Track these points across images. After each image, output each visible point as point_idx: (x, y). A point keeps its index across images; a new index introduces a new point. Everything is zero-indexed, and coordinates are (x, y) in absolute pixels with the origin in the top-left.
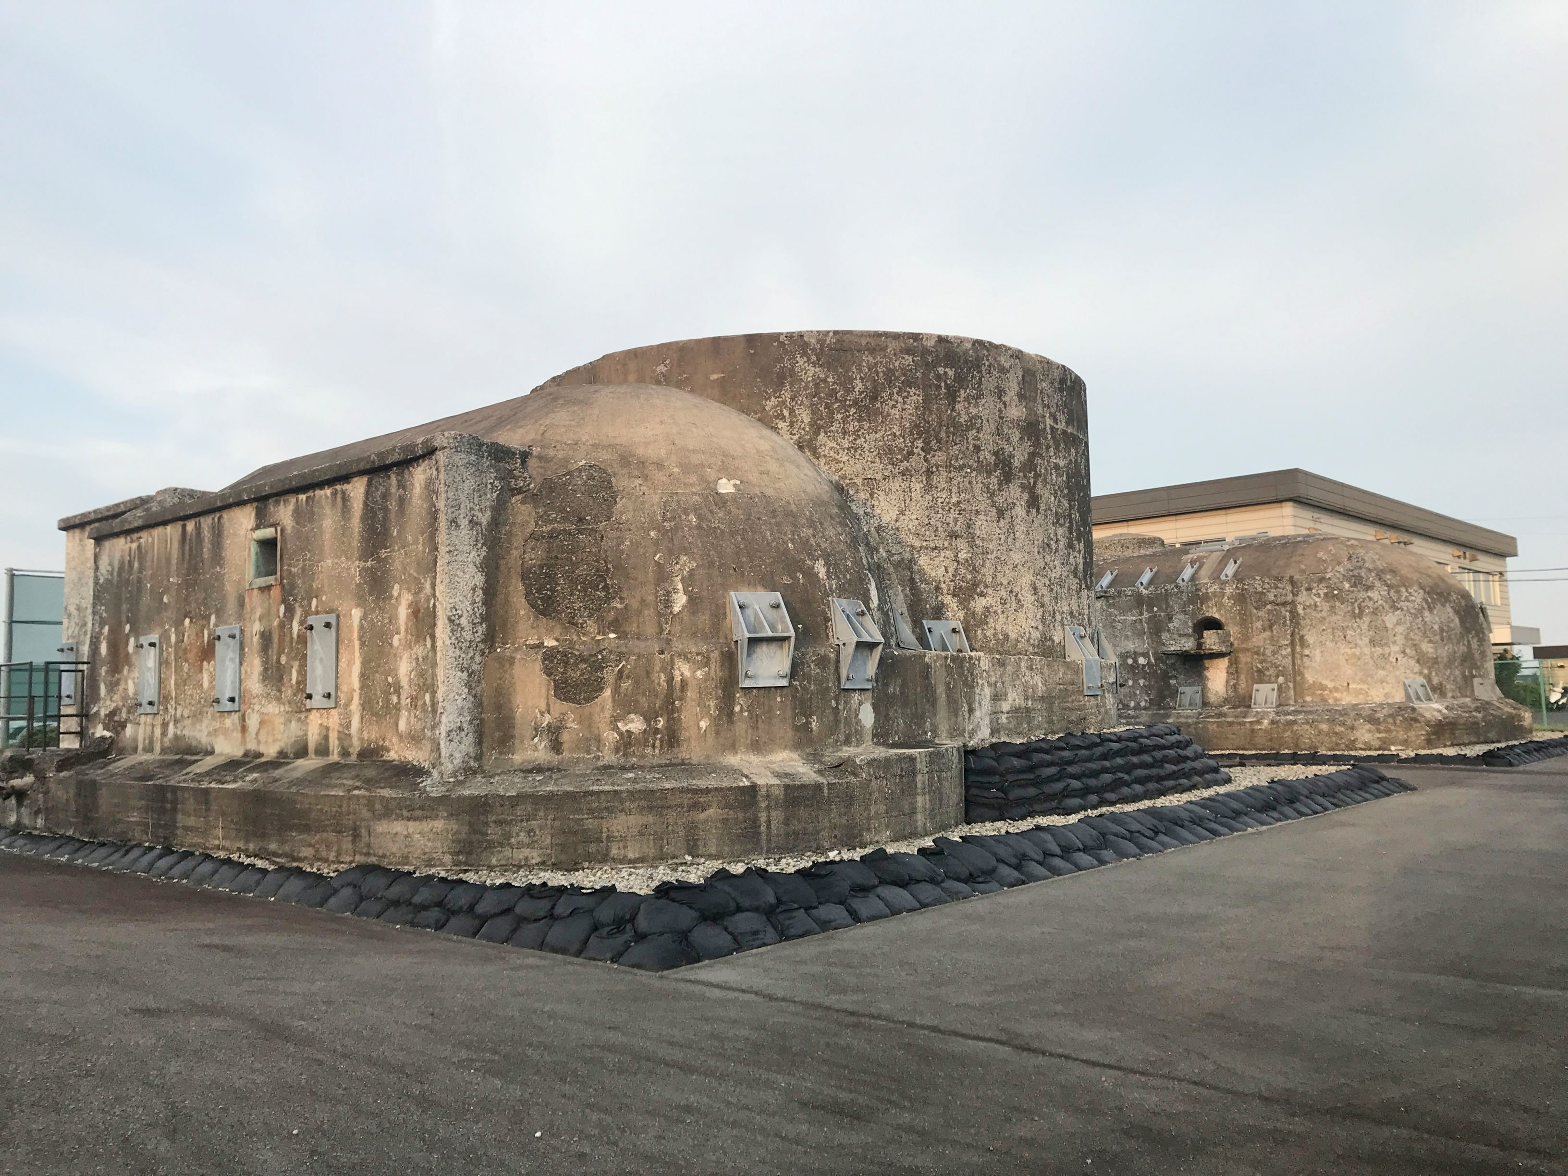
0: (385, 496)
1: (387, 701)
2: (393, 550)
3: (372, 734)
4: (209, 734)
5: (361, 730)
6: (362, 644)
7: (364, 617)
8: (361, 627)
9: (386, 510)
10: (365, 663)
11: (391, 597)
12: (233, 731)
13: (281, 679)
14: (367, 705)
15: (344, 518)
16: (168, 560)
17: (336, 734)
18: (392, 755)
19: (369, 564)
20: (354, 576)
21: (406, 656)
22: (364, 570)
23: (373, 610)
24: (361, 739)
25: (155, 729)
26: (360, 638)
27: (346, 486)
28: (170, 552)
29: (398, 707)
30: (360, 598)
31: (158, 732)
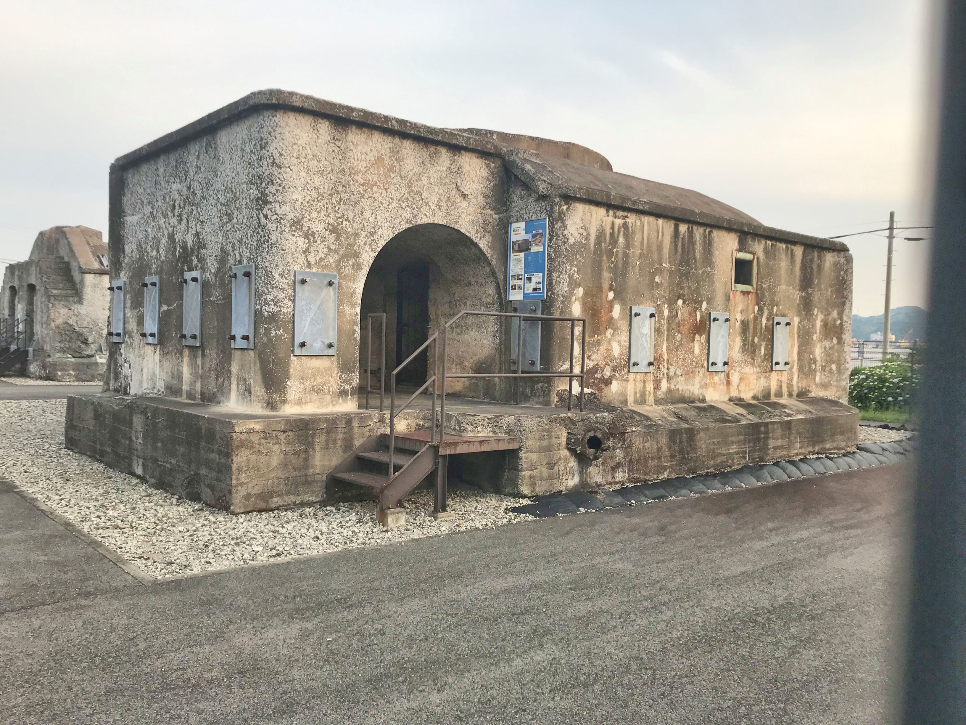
0: (812, 261)
1: (810, 367)
2: (814, 291)
3: (803, 384)
4: (701, 387)
5: (798, 382)
6: (799, 336)
7: (800, 323)
8: (799, 327)
9: (812, 269)
10: (800, 347)
11: (813, 314)
12: (720, 384)
13: (754, 352)
14: (801, 369)
15: (792, 264)
16: (660, 248)
17: (786, 385)
18: (813, 395)
19: (803, 294)
20: (796, 299)
21: (819, 345)
22: (801, 297)
23: (804, 319)
24: (798, 387)
25: (647, 385)
26: (798, 333)
27: (793, 247)
28: (662, 241)
29: (815, 371)
30: (799, 311)
31: (650, 387)
